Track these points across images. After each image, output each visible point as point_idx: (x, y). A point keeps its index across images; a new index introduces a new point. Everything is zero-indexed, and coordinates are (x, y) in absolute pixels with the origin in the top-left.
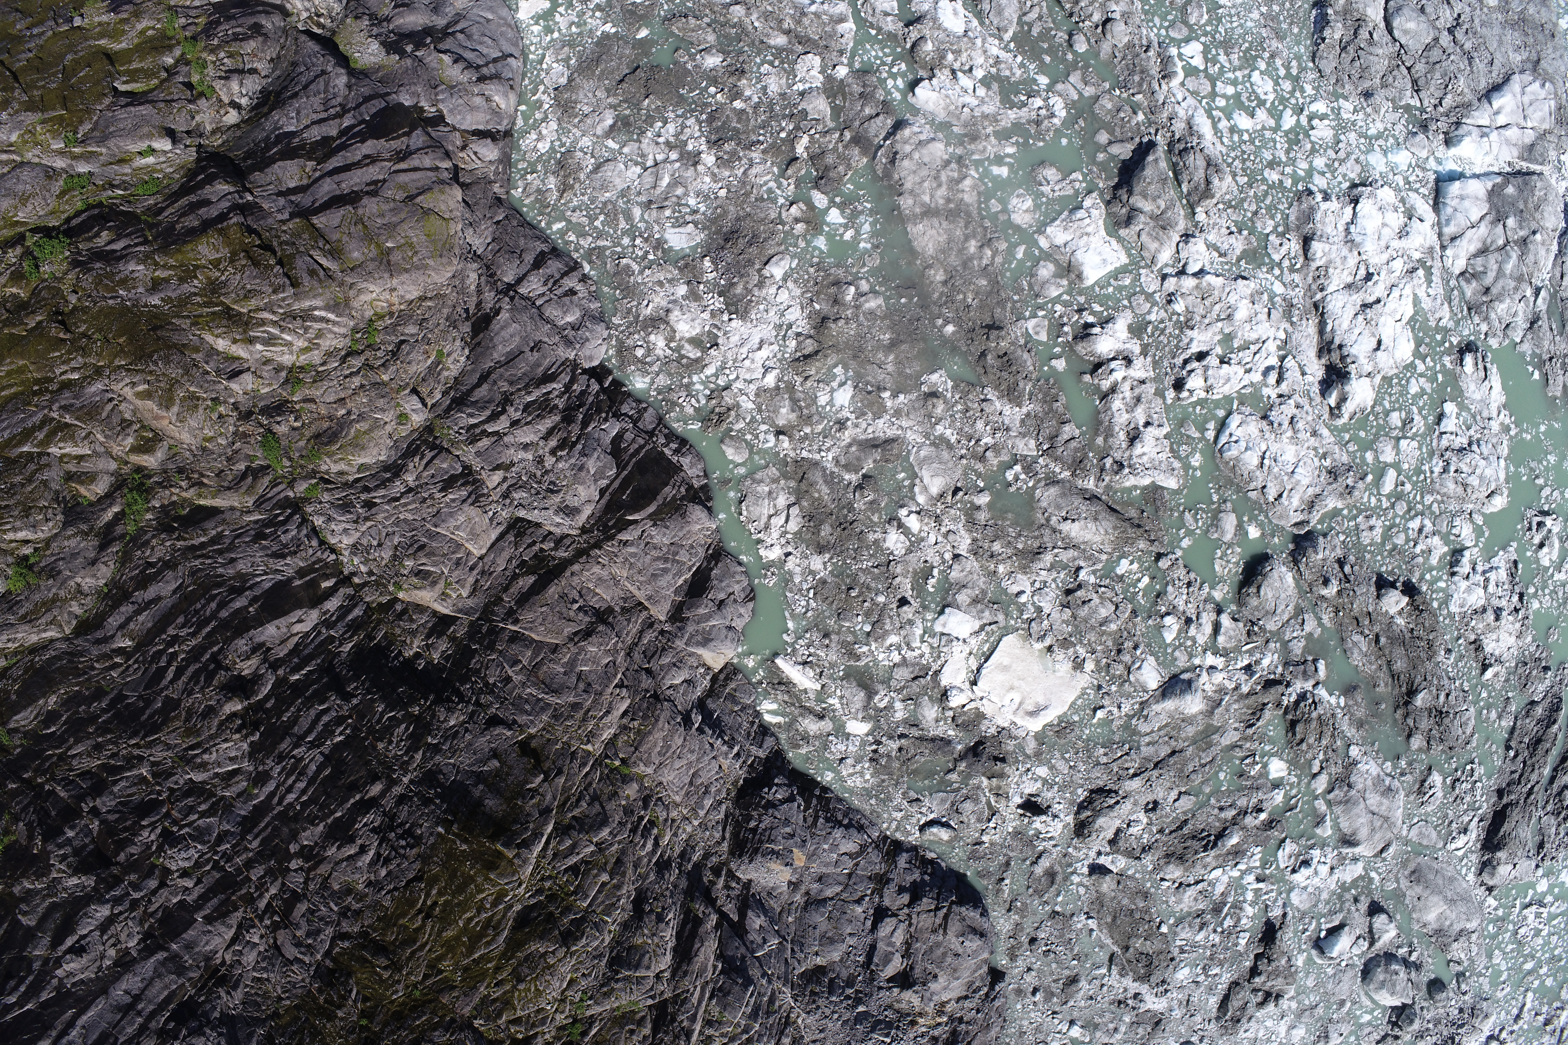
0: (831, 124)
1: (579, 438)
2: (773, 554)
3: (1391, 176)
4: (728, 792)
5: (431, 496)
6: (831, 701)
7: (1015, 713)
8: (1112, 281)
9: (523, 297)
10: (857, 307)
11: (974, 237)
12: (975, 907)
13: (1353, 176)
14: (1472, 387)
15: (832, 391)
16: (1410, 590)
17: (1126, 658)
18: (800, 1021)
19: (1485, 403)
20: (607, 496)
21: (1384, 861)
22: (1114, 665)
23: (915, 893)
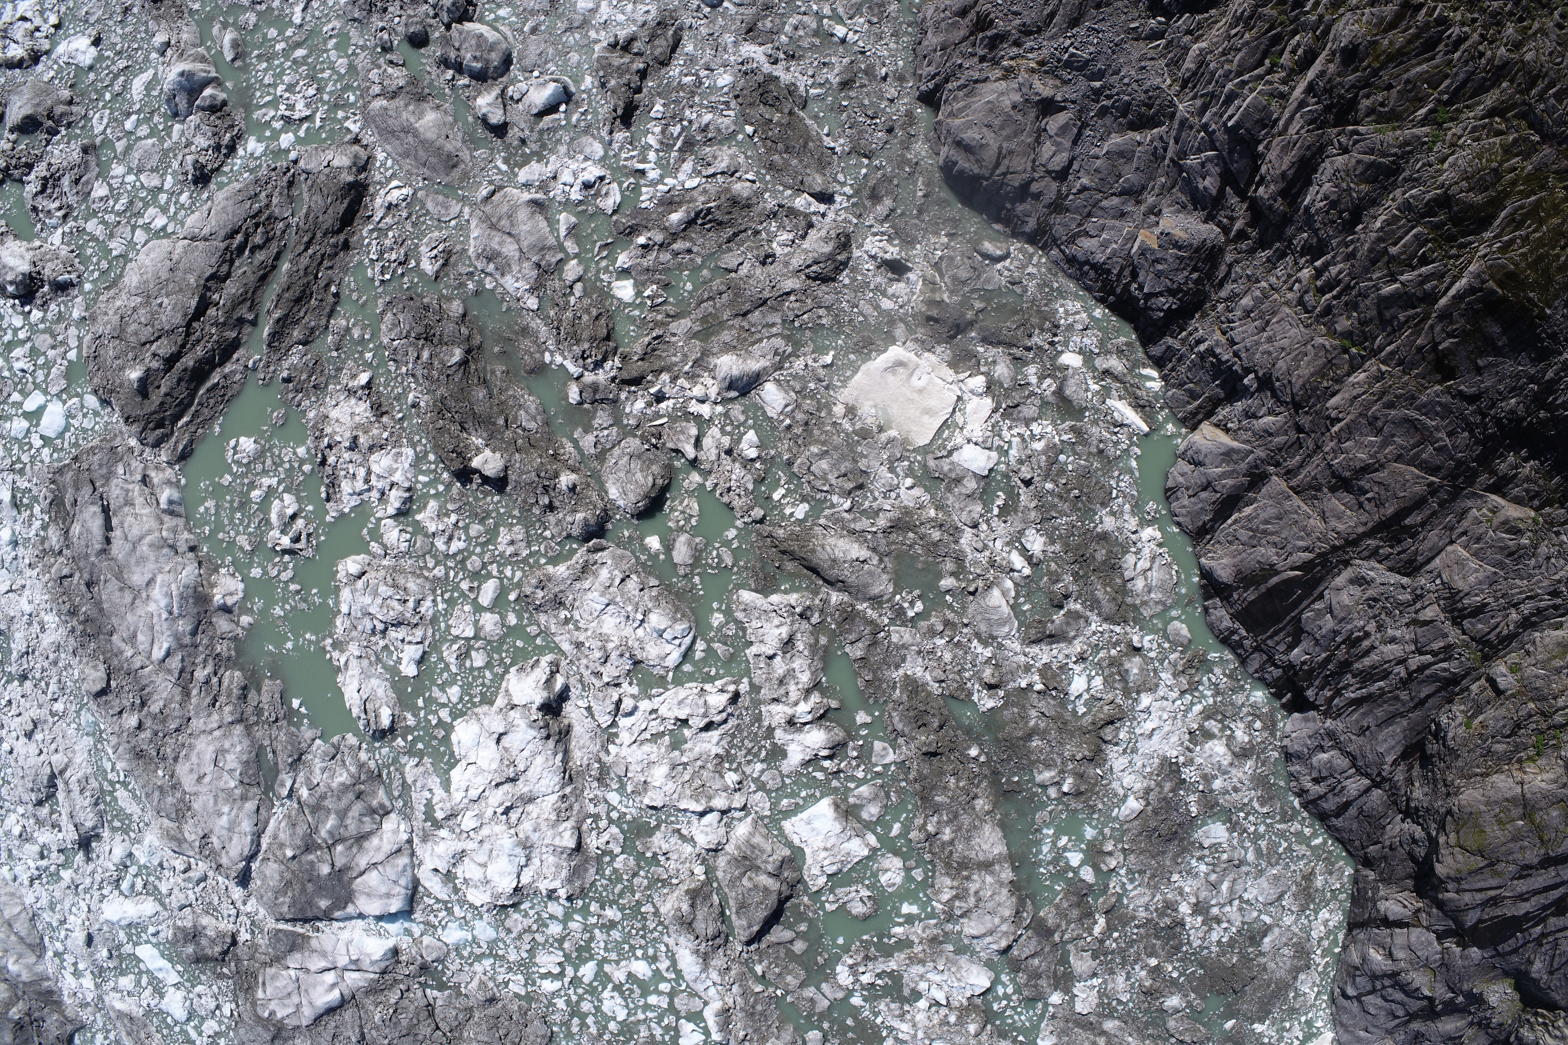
0: (1070, 947)
1: (1338, 647)
2: (1149, 532)
3: (469, 916)
4: (1213, 308)
5: (1497, 600)
6: (1097, 387)
7: (918, 366)
8: (801, 802)
9: (1367, 775)
10: (1062, 772)
11: (943, 843)
12: (961, 172)
13: (516, 916)
14: (380, 692)
15: (1088, 690)
16: (465, 475)
17: (800, 416)
18: (1168, 82)
19: (365, 675)
20: (1316, 593)
21: (491, 182)
22: (812, 410)
23: (1024, 192)
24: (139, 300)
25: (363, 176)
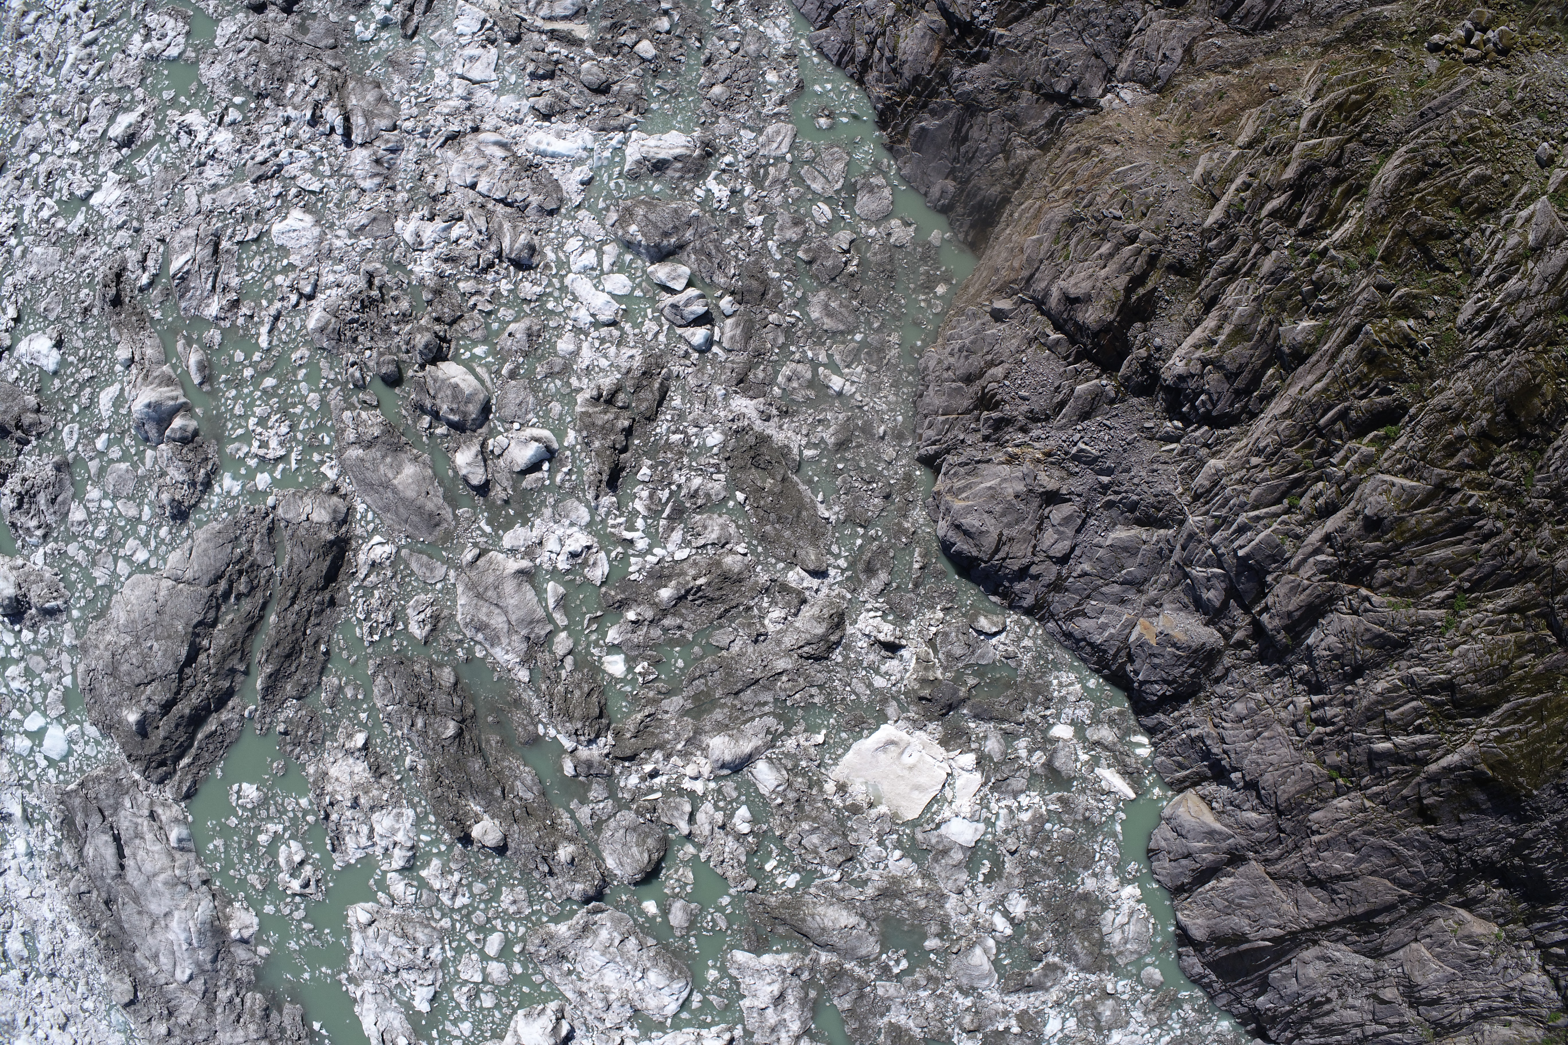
1: (1301, 1005)
4: (1208, 698)
5: (1452, 994)
7: (909, 744)
12: (959, 553)
14: (396, 1024)
15: (1062, 1030)
16: (466, 841)
17: (791, 795)
18: (1180, 490)
19: (381, 1009)
20: (1284, 960)
21: (475, 545)
22: (804, 788)
23: (1023, 573)
24: (129, 639)
25: (344, 529)
